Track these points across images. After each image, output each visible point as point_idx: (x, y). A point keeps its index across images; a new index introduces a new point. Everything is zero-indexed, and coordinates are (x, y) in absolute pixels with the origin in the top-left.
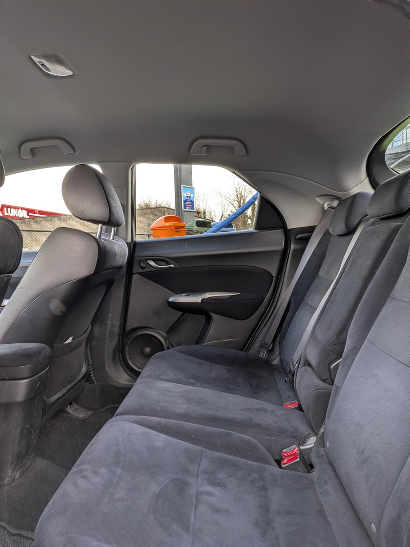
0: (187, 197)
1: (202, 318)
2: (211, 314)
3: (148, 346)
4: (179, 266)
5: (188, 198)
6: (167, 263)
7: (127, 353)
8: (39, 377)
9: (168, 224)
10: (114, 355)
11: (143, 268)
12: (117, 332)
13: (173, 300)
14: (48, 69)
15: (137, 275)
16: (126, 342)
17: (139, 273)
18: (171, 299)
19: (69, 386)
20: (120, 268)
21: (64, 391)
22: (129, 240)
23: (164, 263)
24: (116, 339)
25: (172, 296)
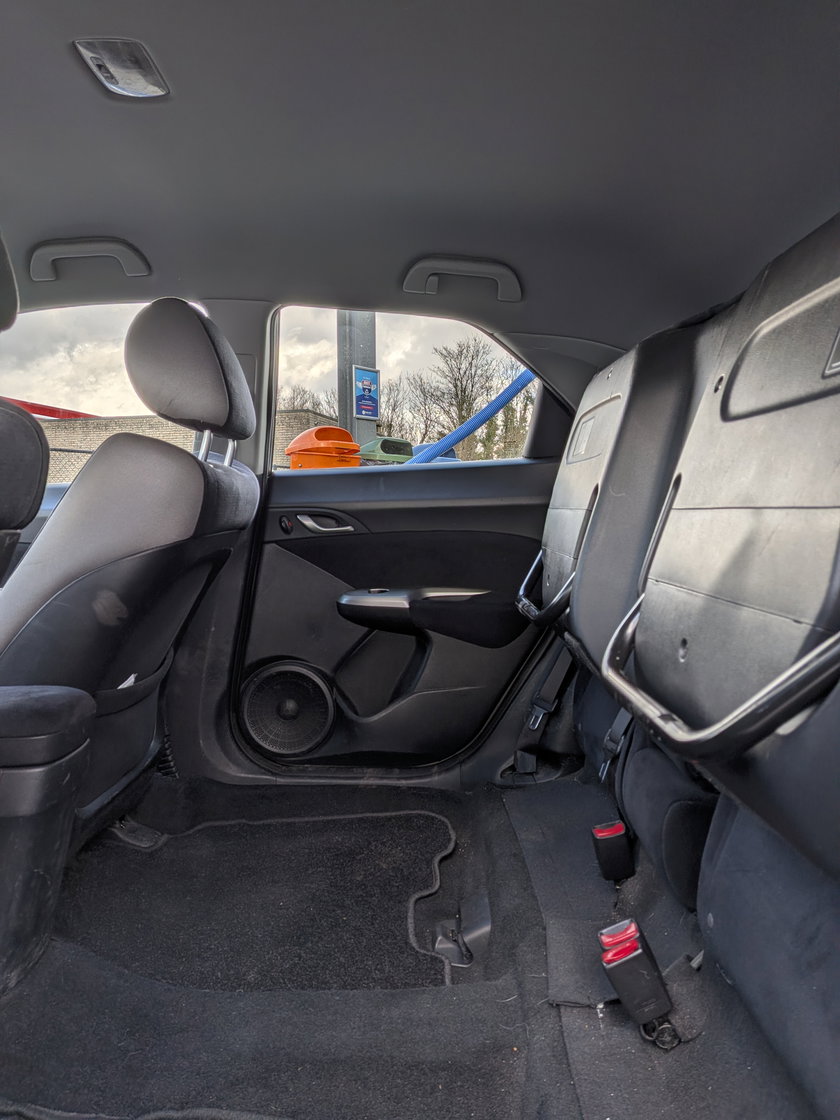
0: (364, 389)
1: (410, 641)
2: (430, 632)
3: (291, 697)
4: (364, 530)
5: (367, 393)
6: (340, 523)
7: (246, 710)
8: (67, 762)
9: (323, 444)
10: (219, 715)
11: (286, 531)
12: (227, 665)
13: (350, 601)
14: (111, 78)
15: (274, 545)
16: (246, 688)
17: (276, 542)
18: (345, 600)
19: (125, 781)
20: (243, 528)
21: (115, 791)
22: (260, 471)
23: (333, 522)
24: (224, 681)
25: (347, 593)
